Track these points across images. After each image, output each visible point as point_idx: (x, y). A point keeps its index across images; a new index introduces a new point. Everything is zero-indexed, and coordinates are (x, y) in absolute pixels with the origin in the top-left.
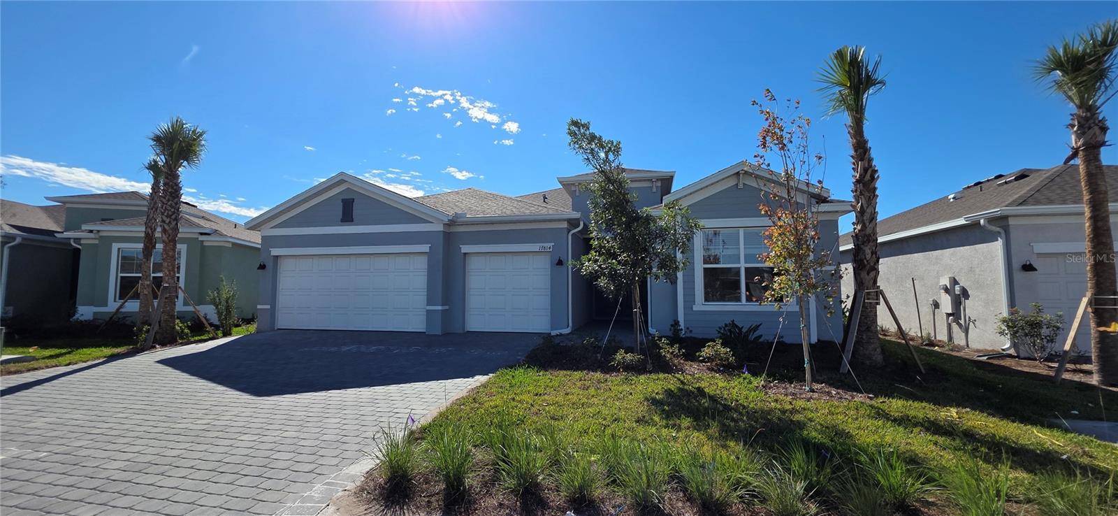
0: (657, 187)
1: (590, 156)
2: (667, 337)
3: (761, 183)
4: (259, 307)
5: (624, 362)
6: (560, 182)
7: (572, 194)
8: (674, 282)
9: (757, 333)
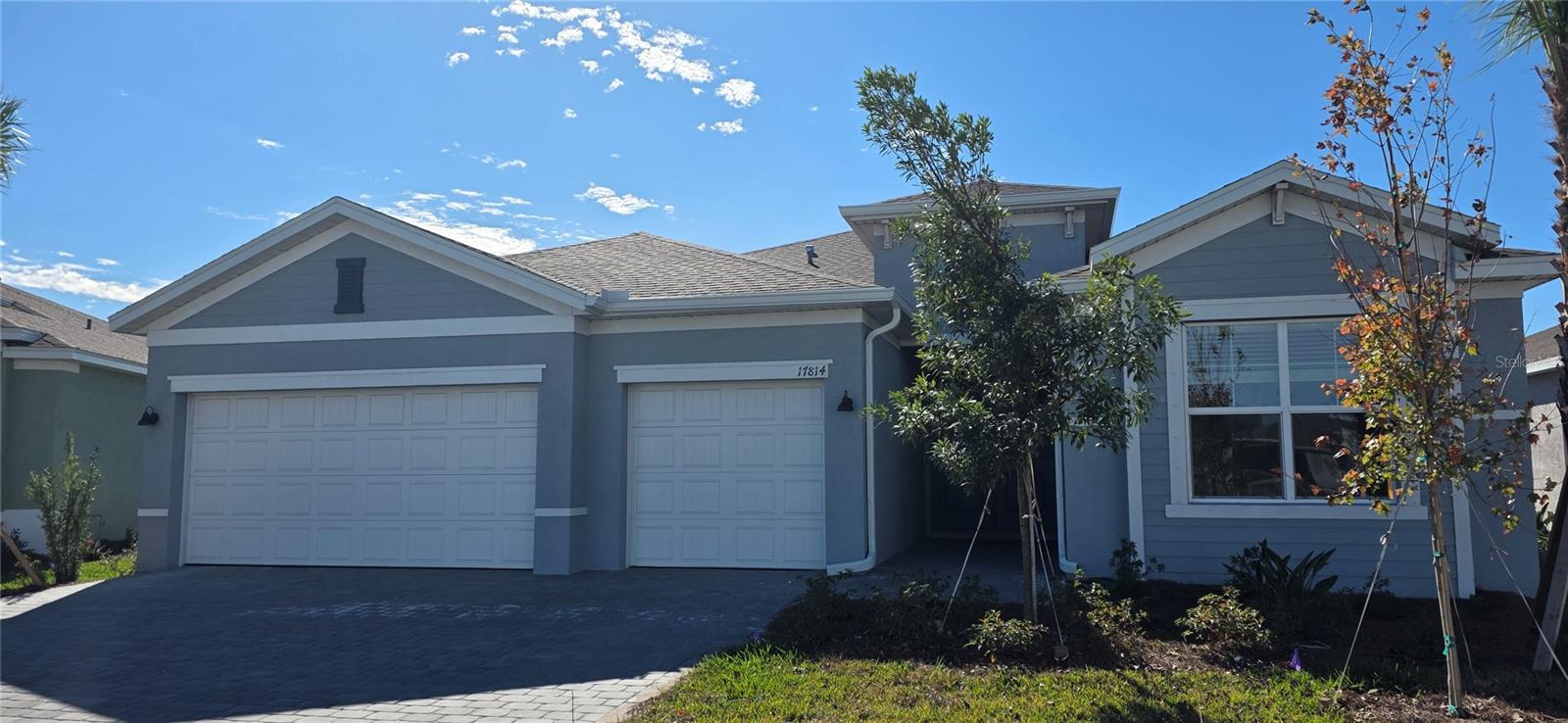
0: (1075, 225)
1: (915, 157)
2: (1104, 582)
3: (1331, 211)
4: (142, 513)
5: (999, 642)
6: (847, 218)
7: (875, 246)
8: (1119, 446)
9: (1325, 573)
